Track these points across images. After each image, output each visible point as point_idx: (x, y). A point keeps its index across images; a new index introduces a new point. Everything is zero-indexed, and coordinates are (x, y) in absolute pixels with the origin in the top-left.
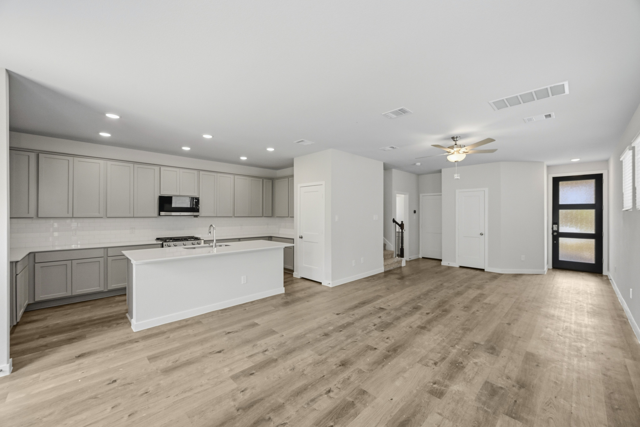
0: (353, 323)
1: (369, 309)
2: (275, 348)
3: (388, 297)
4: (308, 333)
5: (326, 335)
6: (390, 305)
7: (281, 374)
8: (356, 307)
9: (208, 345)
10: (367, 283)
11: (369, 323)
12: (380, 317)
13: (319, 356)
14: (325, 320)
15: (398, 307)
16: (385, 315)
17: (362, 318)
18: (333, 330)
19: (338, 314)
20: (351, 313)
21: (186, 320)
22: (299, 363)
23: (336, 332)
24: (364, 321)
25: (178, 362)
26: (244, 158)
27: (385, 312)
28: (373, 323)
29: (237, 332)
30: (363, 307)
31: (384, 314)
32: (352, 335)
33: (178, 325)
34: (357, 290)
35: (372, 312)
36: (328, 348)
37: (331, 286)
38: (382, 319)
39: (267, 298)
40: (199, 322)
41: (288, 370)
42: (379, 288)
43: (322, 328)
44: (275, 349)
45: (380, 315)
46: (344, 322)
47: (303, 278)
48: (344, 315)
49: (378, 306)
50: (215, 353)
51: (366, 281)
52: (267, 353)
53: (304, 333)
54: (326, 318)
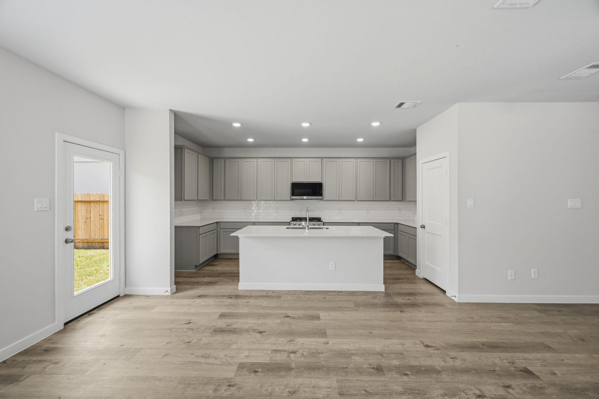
0: (439, 372)
1: (497, 361)
2: (305, 354)
3: (564, 356)
4: (357, 354)
5: (379, 370)
6: (556, 372)
7: (277, 390)
8: (473, 347)
9: (261, 321)
10: (537, 314)
11: (472, 387)
12: (509, 387)
13: (338, 396)
14: (401, 346)
15: (579, 386)
16: (524, 388)
17: (466, 371)
18: (395, 367)
19: (427, 346)
20: (453, 354)
21: (273, 292)
22: (307, 390)
23: (398, 372)
24: (465, 377)
25: (229, 327)
26: (360, 140)
27: (530, 382)
28: (480, 390)
29: (294, 318)
30: (486, 351)
31: (524, 385)
32: (417, 392)
33: (264, 294)
34: (505, 319)
35: (497, 368)
36: (360, 390)
37: (456, 300)
38: (508, 392)
39: (358, 292)
40: (279, 297)
41: (287, 390)
42: (560, 331)
43: (382, 356)
44: (303, 355)
45: (513, 383)
46: (429, 362)
47: (426, 279)
48: (436, 351)
49: (521, 364)
50: (257, 332)
51: (537, 310)
52: (292, 355)
53: (353, 352)
54: (403, 344)
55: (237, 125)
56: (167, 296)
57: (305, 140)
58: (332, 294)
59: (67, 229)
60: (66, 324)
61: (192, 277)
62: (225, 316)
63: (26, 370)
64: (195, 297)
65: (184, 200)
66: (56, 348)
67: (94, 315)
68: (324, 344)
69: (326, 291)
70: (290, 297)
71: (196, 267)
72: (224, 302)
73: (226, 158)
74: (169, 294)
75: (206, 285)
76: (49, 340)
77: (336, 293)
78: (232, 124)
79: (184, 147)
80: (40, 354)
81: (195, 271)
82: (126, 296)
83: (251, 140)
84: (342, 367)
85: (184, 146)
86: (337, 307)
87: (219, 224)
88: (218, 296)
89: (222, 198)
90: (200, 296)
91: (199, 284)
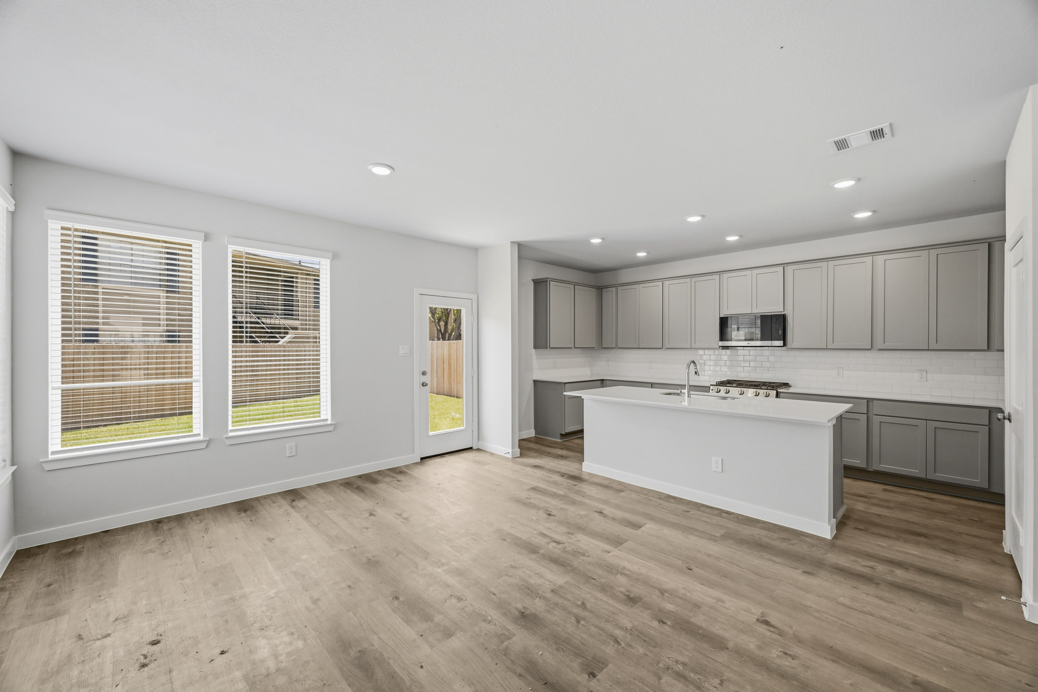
33: (606, 483)
55: (596, 241)
56: (508, 458)
57: (732, 239)
58: (708, 510)
59: (424, 373)
60: (422, 459)
61: (550, 447)
62: (536, 489)
63: (385, 479)
64: (529, 465)
65: (550, 348)
66: (406, 472)
67: (444, 458)
68: (603, 551)
69: (703, 505)
70: (634, 496)
71: (562, 435)
72: (551, 477)
73: (617, 286)
74: (510, 456)
75: (554, 458)
76: (407, 466)
77: (716, 512)
78: (590, 241)
79: (549, 280)
80: (397, 473)
81: (560, 441)
82: (478, 450)
83: (642, 254)
84: (590, 575)
85: (548, 278)
86: (689, 527)
87: (605, 382)
88: (550, 471)
89: (614, 346)
90: (535, 467)
91: (549, 454)
